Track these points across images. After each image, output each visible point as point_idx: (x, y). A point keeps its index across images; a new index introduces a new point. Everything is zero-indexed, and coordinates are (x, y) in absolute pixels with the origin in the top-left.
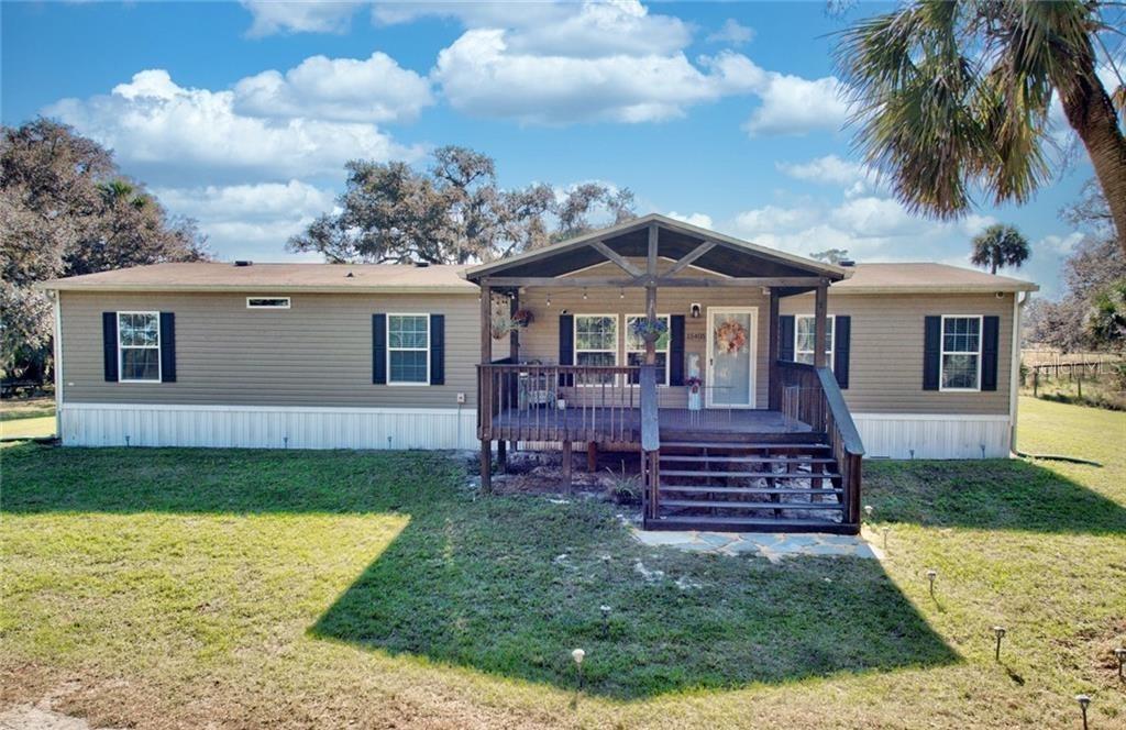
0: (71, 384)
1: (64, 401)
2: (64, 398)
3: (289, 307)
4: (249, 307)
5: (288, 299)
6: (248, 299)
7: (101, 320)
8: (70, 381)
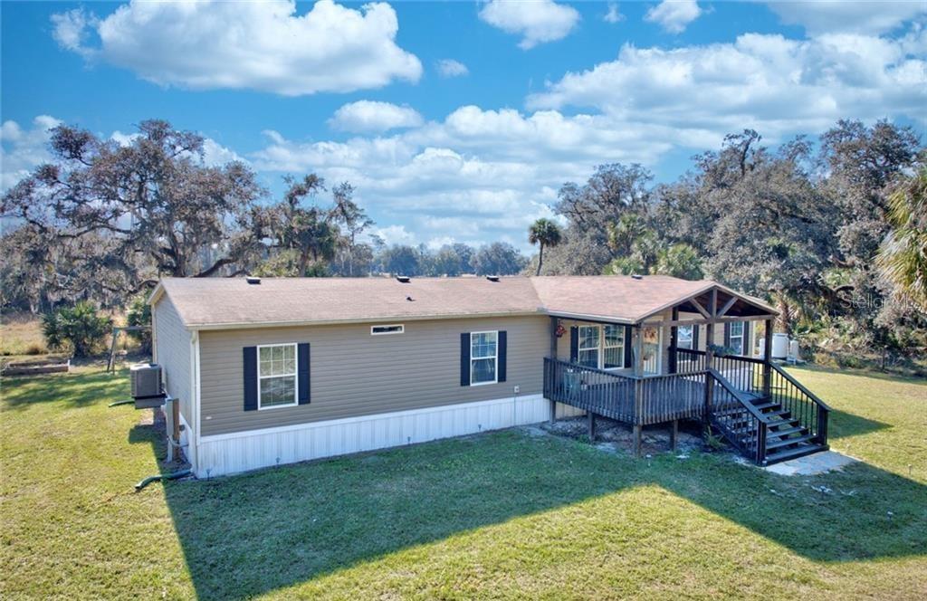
0: (208, 418)
1: (202, 435)
2: (201, 432)
3: (403, 332)
4: (373, 334)
5: (403, 325)
6: (372, 327)
7: (242, 354)
8: (208, 415)
